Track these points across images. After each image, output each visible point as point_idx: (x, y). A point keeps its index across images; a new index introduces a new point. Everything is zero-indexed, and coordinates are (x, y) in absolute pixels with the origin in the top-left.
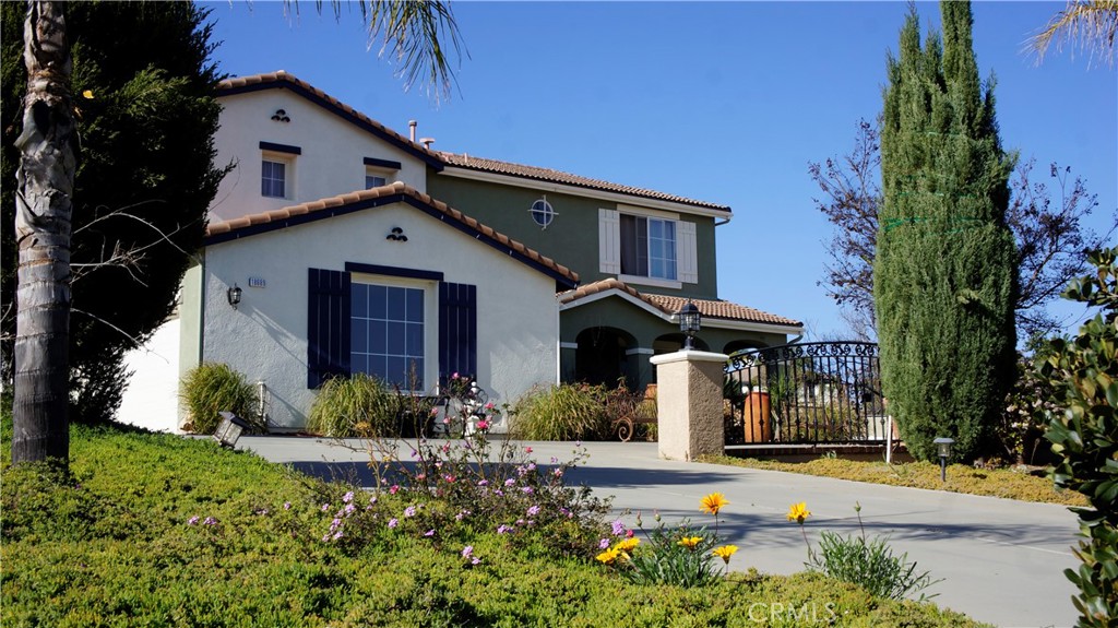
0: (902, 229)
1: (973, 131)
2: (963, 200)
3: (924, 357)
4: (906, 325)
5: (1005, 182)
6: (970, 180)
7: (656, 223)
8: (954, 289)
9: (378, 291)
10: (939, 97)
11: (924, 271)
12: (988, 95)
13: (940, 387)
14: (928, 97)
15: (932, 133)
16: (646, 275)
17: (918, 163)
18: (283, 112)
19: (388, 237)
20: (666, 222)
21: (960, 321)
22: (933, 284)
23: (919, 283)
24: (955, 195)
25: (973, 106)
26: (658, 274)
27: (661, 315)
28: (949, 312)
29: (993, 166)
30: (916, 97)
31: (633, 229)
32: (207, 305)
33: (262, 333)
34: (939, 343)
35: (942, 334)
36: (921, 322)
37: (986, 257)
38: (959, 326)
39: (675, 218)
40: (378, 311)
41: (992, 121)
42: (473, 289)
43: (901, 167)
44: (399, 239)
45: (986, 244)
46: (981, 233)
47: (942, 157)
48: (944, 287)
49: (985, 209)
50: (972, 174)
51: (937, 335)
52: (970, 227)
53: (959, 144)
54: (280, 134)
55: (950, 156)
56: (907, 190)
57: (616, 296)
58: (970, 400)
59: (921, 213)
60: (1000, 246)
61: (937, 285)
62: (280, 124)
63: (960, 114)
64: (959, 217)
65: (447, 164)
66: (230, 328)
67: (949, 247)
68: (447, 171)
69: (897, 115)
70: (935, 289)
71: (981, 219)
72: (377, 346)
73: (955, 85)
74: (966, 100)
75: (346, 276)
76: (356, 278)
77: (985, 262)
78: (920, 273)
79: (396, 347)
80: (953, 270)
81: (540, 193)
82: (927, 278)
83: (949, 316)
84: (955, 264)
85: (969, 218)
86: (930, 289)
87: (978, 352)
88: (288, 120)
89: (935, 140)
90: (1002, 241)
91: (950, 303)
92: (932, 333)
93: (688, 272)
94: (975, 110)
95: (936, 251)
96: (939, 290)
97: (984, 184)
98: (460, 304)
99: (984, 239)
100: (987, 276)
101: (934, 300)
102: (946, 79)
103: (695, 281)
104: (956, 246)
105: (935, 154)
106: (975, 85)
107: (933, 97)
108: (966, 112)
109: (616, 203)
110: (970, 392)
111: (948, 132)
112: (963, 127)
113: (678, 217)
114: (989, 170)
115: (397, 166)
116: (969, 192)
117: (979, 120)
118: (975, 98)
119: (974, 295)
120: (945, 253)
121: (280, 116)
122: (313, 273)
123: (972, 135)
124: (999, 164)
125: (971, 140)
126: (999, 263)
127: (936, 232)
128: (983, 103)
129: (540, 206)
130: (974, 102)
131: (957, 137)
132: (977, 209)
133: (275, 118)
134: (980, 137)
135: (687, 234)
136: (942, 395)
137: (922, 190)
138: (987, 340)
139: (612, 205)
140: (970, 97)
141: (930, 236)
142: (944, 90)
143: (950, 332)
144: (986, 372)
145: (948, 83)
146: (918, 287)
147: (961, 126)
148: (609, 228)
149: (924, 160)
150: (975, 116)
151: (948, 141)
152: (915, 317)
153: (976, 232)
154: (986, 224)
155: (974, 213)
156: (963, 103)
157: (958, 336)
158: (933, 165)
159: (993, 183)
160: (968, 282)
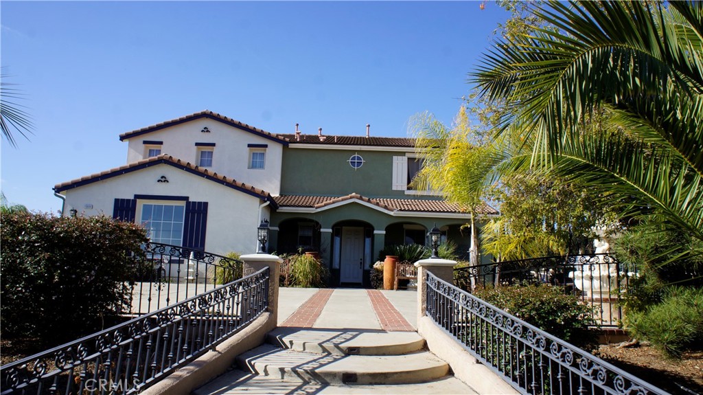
18: (206, 128)
19: (158, 181)
27: (386, 211)
42: (206, 204)
44: (164, 181)
54: (206, 138)
57: (356, 203)
62: (206, 134)
68: (294, 146)
75: (135, 201)
76: (144, 202)
81: (354, 151)
88: (209, 131)
98: (197, 212)
109: (405, 153)
115: (266, 146)
122: (117, 201)
129: (354, 158)
133: (203, 131)
139: (402, 154)
148: (399, 166)
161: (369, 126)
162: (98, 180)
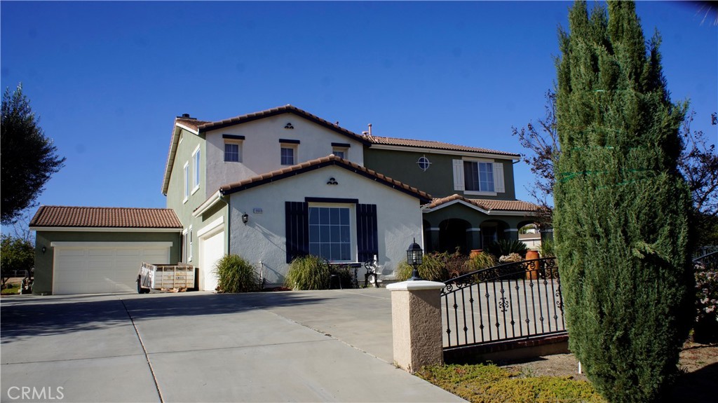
0: (575, 182)
1: (640, 85)
2: (633, 152)
3: (600, 308)
4: (582, 273)
5: (676, 131)
6: (640, 132)
7: (482, 164)
8: (628, 240)
9: (324, 211)
10: (605, 58)
11: (596, 222)
12: (654, 52)
13: (618, 339)
14: (594, 58)
15: (600, 90)
16: (478, 190)
17: (588, 119)
18: (290, 124)
19: (328, 183)
20: (488, 164)
21: (636, 273)
22: (607, 236)
23: (592, 235)
24: (626, 147)
25: (639, 62)
26: (484, 189)
27: (483, 211)
28: (625, 264)
29: (664, 117)
30: (583, 60)
31: (470, 168)
32: (232, 224)
33: (261, 236)
34: (615, 294)
35: (617, 285)
36: (596, 272)
37: (660, 207)
38: (634, 278)
39: (492, 161)
40: (325, 221)
41: (659, 76)
42: (374, 206)
43: (572, 125)
44: (334, 183)
45: (660, 194)
46: (653, 183)
47: (611, 112)
48: (617, 239)
49: (657, 160)
50: (641, 126)
51: (612, 286)
52: (642, 178)
53: (627, 98)
54: (289, 135)
55: (619, 110)
56: (579, 145)
57: (458, 203)
58: (649, 351)
59: (592, 166)
60: (675, 195)
61: (611, 237)
62: (289, 130)
63: (626, 70)
64: (631, 169)
65: (374, 143)
66: (244, 235)
67: (622, 198)
68: (373, 146)
69: (568, 80)
70: (609, 241)
71: (654, 169)
72: (325, 239)
73: (621, 46)
74: (632, 57)
75: (306, 204)
76: (311, 205)
77: (660, 212)
78: (593, 224)
79: (335, 238)
80: (626, 221)
81: (422, 154)
82: (599, 230)
83: (624, 269)
84: (629, 215)
85: (641, 169)
86: (603, 241)
87: (656, 304)
88: (292, 128)
89: (603, 97)
90: (677, 189)
91: (625, 255)
92: (608, 284)
93: (500, 187)
94: (642, 66)
95: (608, 203)
96: (613, 242)
97: (654, 134)
98: (368, 215)
99: (658, 189)
100: (662, 226)
101: (608, 251)
102: (612, 42)
103: (504, 191)
104: (628, 197)
105: (603, 110)
106: (639, 43)
107: (600, 58)
108: (632, 68)
109: (461, 156)
110: (650, 343)
111: (616, 88)
112: (630, 83)
113: (493, 161)
114: (659, 121)
115: (348, 146)
116: (639, 143)
117: (646, 75)
118: (641, 54)
119: (649, 248)
120: (617, 205)
121: (289, 126)
122: (287, 204)
123: (639, 88)
124: (670, 115)
125: (639, 94)
126: (675, 212)
127: (607, 184)
128: (649, 60)
129: (422, 160)
130: (640, 59)
131: (625, 92)
132: (649, 160)
133: (286, 127)
134: (647, 90)
135: (498, 169)
136: (620, 345)
137: (592, 144)
138: (666, 291)
139: (459, 157)
140: (636, 54)
141: (601, 188)
142: (610, 50)
143: (626, 284)
144: (666, 324)
145: (614, 45)
146: (592, 239)
147: (628, 82)
148: (458, 168)
149: (593, 116)
150: (641, 72)
151: (616, 97)
152: (590, 267)
153: (649, 182)
154: (658, 174)
155: (645, 164)
156: (629, 60)
157: (635, 287)
158: (602, 121)
159: (664, 133)
160: (642, 233)
161: (371, 126)
162: (270, 181)
